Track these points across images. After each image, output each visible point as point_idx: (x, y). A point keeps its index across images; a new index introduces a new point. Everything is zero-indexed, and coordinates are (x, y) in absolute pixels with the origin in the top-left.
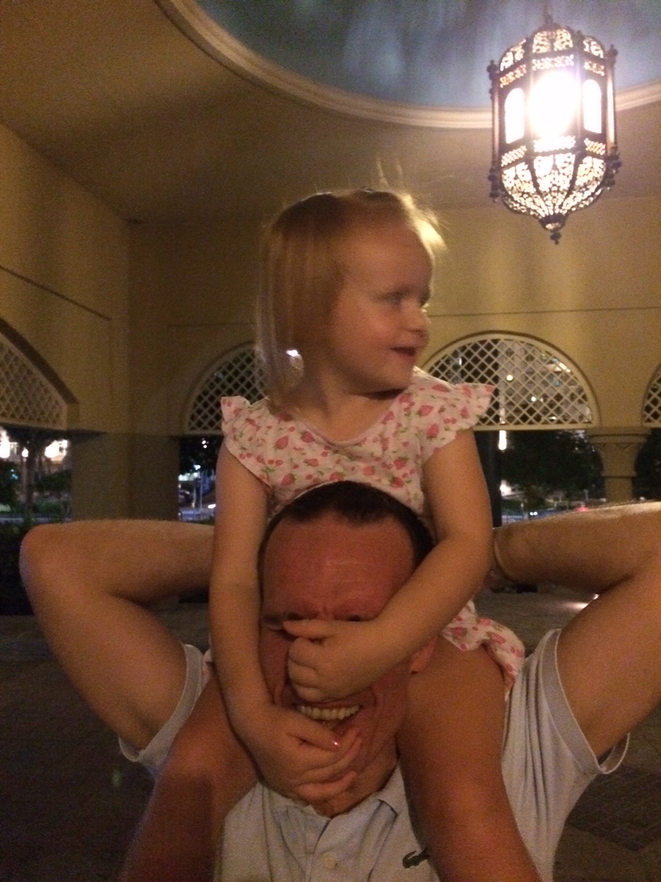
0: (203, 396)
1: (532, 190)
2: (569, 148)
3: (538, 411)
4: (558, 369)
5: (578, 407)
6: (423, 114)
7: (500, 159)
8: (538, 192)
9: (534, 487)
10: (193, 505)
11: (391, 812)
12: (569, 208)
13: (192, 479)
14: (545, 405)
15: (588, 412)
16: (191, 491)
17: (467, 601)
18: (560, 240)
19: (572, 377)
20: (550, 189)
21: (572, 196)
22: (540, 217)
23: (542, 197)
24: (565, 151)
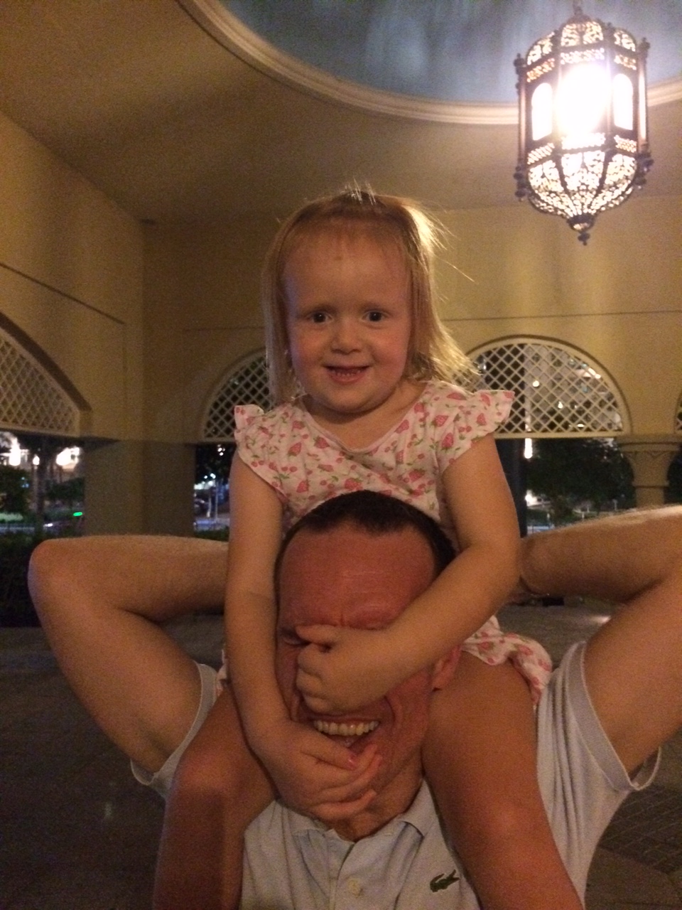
0: (219, 402)
1: (560, 189)
2: (599, 145)
3: (566, 419)
4: (587, 375)
5: (607, 413)
6: (446, 109)
7: (527, 156)
8: (566, 191)
9: (560, 497)
10: (208, 514)
11: (417, 835)
12: (598, 207)
13: (207, 488)
14: (573, 412)
15: (617, 419)
16: (206, 500)
17: (490, 616)
18: (589, 241)
19: (602, 383)
20: (578, 188)
21: (601, 195)
22: (568, 217)
23: (570, 197)
24: (594, 149)
